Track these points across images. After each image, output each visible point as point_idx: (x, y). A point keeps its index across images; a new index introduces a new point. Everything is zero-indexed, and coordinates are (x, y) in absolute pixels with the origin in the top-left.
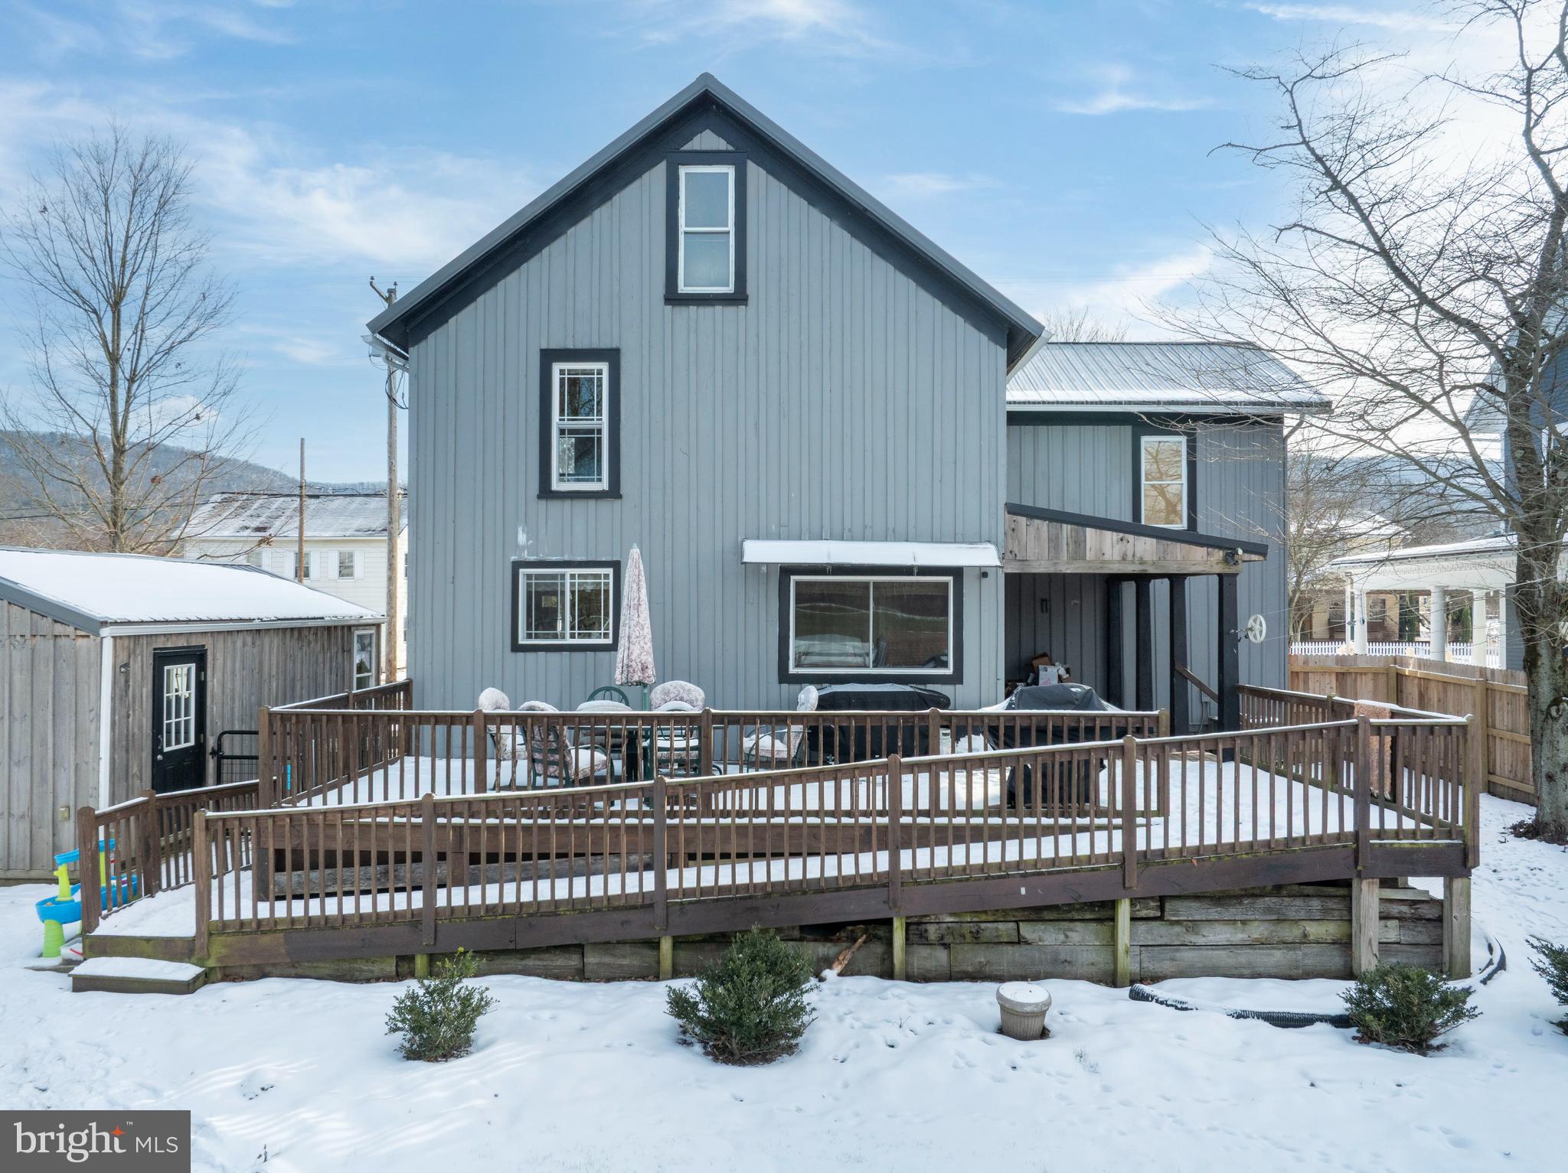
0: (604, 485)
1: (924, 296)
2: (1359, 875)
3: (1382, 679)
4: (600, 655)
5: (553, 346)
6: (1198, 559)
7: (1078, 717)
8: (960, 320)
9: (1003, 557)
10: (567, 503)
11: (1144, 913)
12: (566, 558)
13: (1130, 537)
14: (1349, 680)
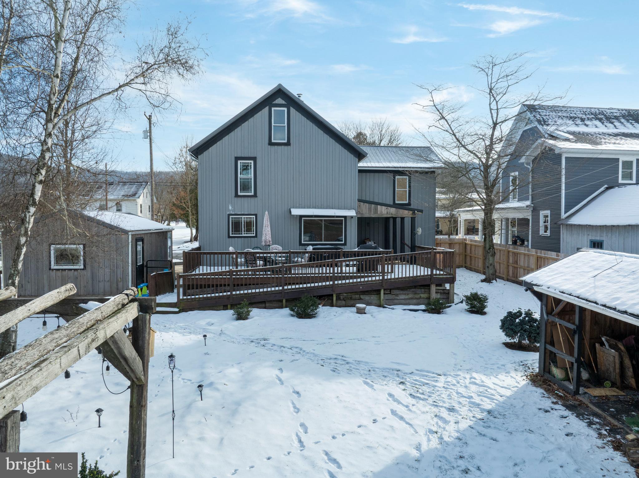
0: (252, 194)
1: (337, 145)
2: (431, 283)
3: (461, 245)
4: (252, 239)
5: (238, 156)
6: (406, 214)
7: (373, 251)
8: (346, 151)
9: (357, 213)
10: (243, 199)
11: (387, 293)
12: (242, 213)
13: (389, 208)
14: (452, 245)
